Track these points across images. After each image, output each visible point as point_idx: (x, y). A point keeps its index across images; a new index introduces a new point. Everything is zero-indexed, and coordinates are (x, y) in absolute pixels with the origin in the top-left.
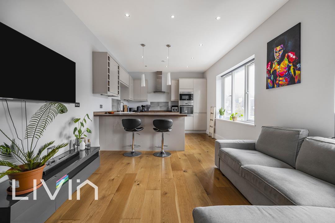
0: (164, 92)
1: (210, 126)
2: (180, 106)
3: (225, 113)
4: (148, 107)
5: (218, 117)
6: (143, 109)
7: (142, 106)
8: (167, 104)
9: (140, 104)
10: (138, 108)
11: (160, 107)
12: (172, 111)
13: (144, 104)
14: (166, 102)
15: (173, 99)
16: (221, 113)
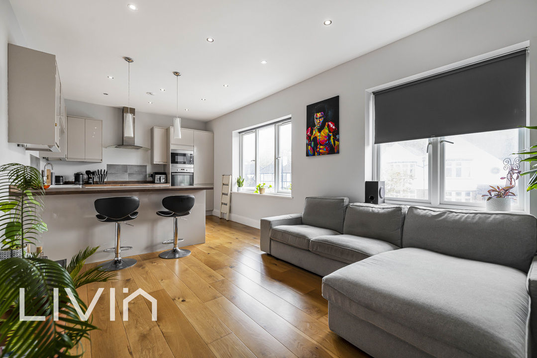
0: (138, 148)
1: (222, 203)
2: (172, 173)
3: (244, 183)
4: (102, 175)
5: (235, 189)
6: (89, 178)
7: (88, 172)
8: (144, 170)
9: (83, 169)
10: (77, 176)
11: (130, 174)
12: (156, 182)
13: (92, 168)
14: (141, 166)
15: (157, 160)
16: (239, 183)
